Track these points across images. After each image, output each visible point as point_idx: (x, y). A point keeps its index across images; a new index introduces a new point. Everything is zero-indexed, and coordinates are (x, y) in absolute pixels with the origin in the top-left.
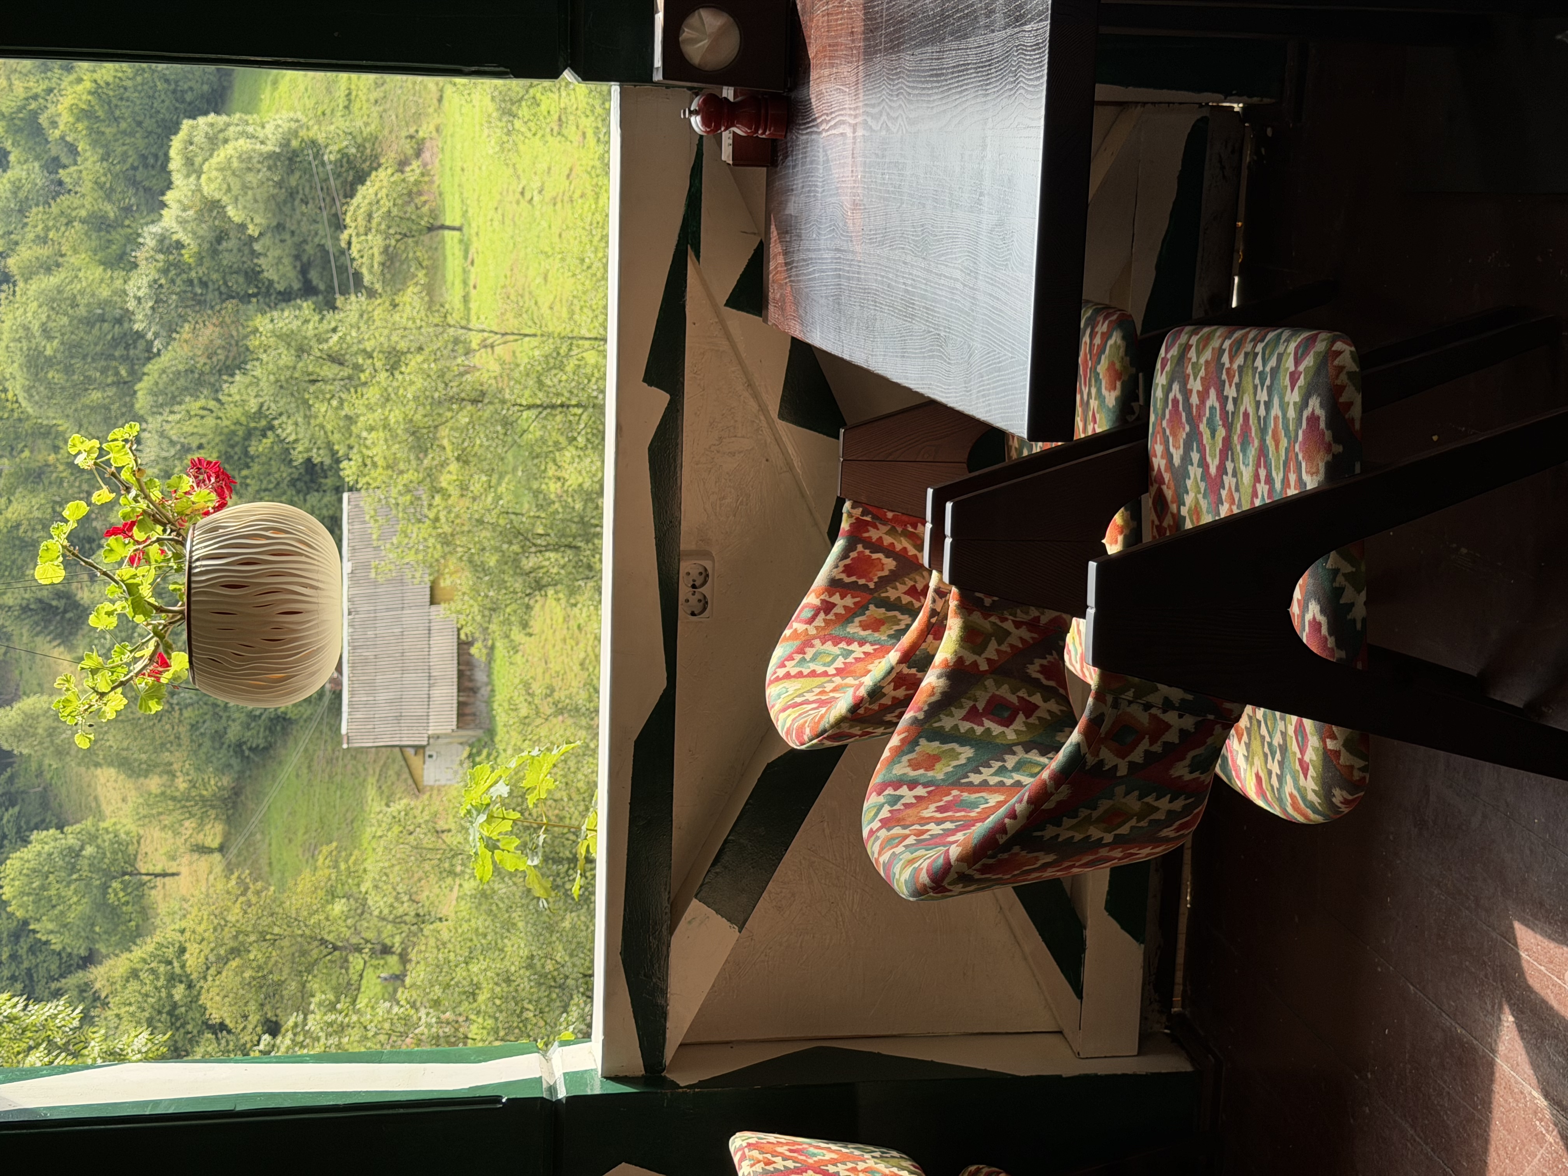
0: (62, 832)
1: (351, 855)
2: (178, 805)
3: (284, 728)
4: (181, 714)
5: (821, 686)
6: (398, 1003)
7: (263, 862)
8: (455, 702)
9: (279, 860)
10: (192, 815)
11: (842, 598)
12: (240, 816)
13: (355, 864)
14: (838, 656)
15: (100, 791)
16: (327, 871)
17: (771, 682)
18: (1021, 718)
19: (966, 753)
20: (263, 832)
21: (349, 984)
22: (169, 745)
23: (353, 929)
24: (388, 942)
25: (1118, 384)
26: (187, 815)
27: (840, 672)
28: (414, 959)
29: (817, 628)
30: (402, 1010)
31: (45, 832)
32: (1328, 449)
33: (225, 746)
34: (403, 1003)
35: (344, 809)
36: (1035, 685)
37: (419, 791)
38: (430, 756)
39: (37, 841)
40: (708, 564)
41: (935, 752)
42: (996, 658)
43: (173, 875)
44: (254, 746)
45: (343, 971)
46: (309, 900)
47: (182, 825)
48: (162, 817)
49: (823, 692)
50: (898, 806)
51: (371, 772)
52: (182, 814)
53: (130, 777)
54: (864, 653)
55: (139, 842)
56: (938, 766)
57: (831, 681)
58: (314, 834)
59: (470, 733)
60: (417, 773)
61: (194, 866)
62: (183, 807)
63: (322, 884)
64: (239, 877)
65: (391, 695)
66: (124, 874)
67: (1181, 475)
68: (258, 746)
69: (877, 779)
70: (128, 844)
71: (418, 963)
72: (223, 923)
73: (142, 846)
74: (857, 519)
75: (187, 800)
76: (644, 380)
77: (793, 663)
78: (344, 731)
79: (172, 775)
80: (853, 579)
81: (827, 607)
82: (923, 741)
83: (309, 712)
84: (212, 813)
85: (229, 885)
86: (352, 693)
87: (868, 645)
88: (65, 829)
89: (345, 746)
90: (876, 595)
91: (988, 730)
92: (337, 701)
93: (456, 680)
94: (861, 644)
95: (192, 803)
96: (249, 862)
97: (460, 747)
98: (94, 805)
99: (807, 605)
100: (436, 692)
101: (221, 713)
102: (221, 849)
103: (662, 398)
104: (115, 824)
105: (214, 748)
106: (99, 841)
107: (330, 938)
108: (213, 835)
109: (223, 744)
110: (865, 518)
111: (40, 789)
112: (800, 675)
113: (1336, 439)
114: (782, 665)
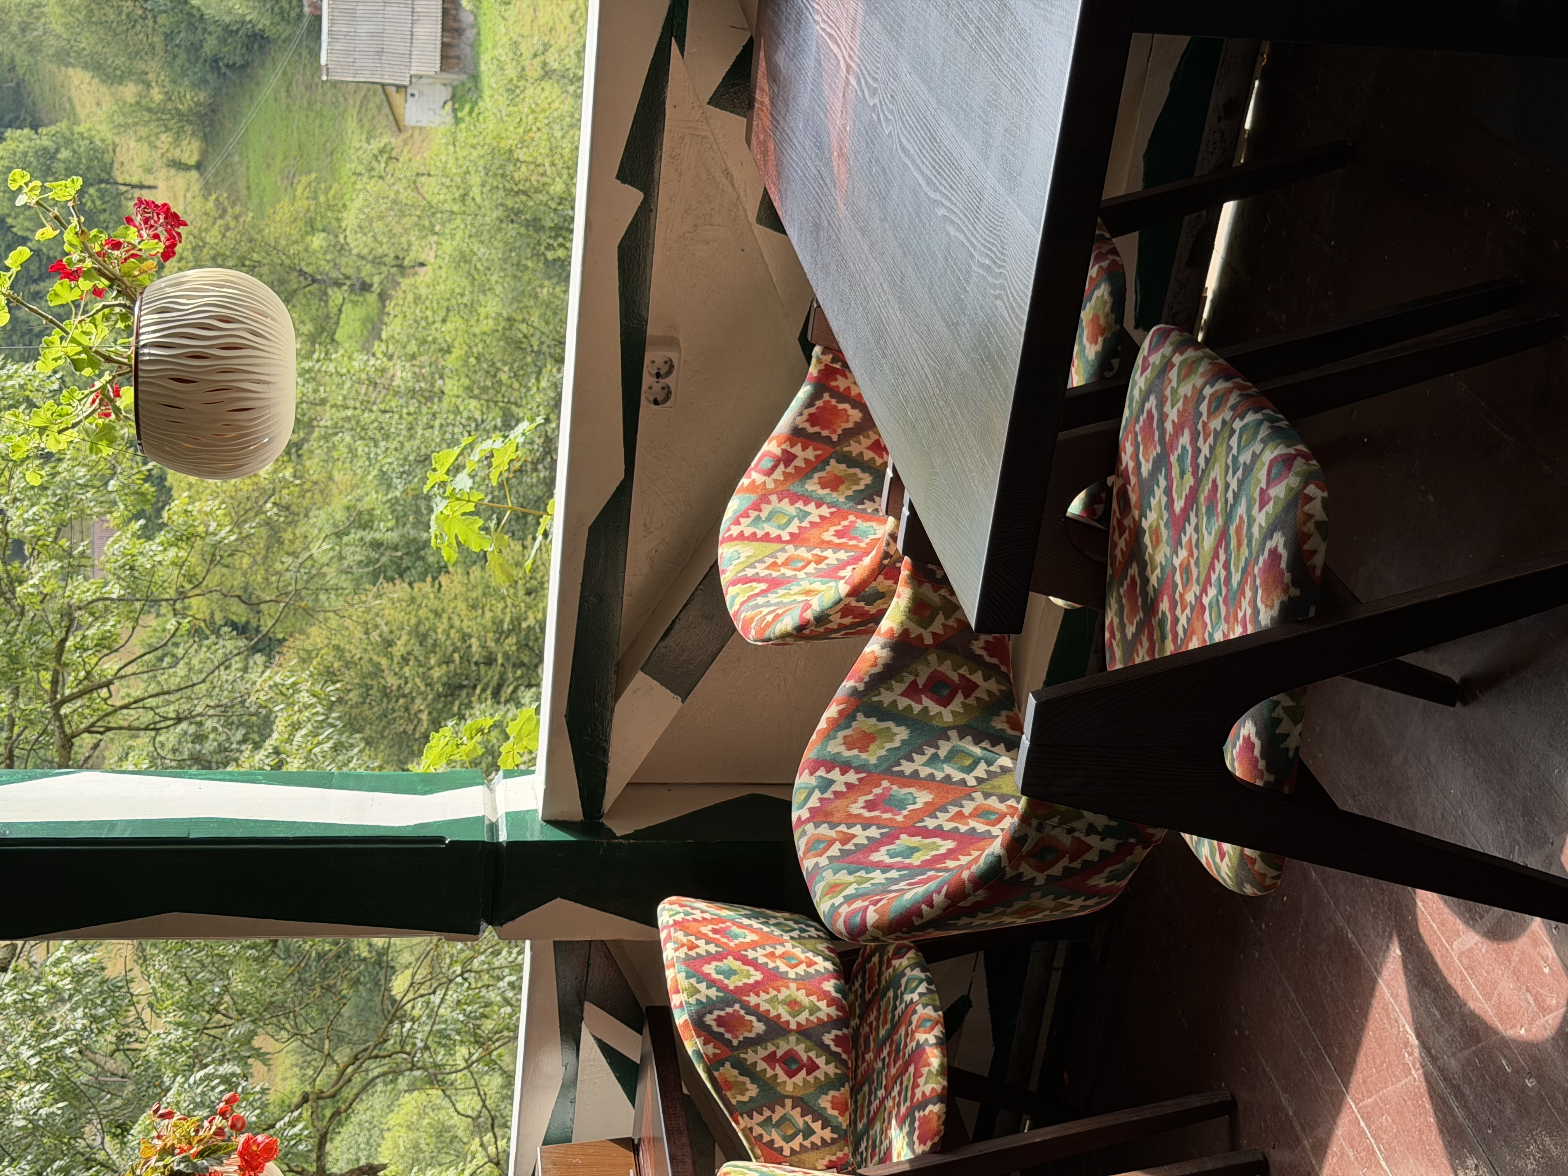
0: (36, 133)
1: (330, 187)
2: (154, 117)
3: (261, 47)
4: (155, 22)
5: (772, 555)
6: (374, 355)
7: (242, 184)
8: (439, 42)
9: (258, 184)
10: (168, 129)
11: (803, 450)
12: (218, 134)
13: (334, 198)
14: (793, 518)
15: (74, 93)
16: (306, 202)
17: (725, 540)
18: (959, 697)
19: (902, 733)
20: (241, 155)
21: (328, 317)
22: (143, 53)
23: (332, 264)
24: (368, 280)
25: (1100, 339)
26: (163, 128)
27: (795, 538)
28: (392, 312)
29: (775, 481)
30: (379, 362)
31: (19, 132)
32: (1286, 590)
33: (201, 60)
34: (379, 355)
35: (324, 139)
36: (977, 662)
37: (400, 130)
38: (413, 95)
39: (11, 139)
40: (674, 356)
41: (871, 730)
42: (941, 632)
43: (150, 187)
44: (231, 63)
45: (322, 304)
46: (288, 229)
47: (158, 138)
48: (138, 128)
49: (774, 565)
50: (828, 795)
51: (351, 102)
52: (157, 126)
53: (104, 82)
54: (821, 517)
55: (114, 151)
56: (872, 747)
57: (783, 550)
58: (292, 162)
59: (454, 76)
60: (399, 111)
61: (172, 182)
62: (159, 119)
63: (301, 215)
64: (217, 199)
65: (373, 28)
66: (101, 181)
67: (1147, 491)
68: (234, 64)
69: (810, 753)
70: (103, 153)
71: (396, 316)
72: (201, 244)
73: (118, 154)
74: (826, 365)
75: (163, 113)
76: (618, 177)
77: (749, 520)
78: (323, 61)
79: (148, 85)
80: (817, 429)
81: (787, 458)
82: (860, 716)
83: (287, 33)
84: (189, 129)
85: (207, 207)
86: (332, 22)
87: (825, 507)
88: (40, 130)
89: (324, 78)
90: (838, 448)
91: (926, 710)
92: (317, 23)
93: (440, 19)
94: (818, 506)
95: (168, 117)
96: (227, 184)
97: (443, 88)
98: (68, 106)
99: (768, 454)
100: (419, 29)
101: (196, 24)
102: (198, 166)
103: (635, 196)
104: (90, 129)
105: (189, 61)
106: (75, 146)
107: (309, 270)
108: (190, 151)
109: (198, 58)
110: (834, 365)
111: (13, 84)
112: (753, 537)
113: (1295, 582)
114: (737, 522)
